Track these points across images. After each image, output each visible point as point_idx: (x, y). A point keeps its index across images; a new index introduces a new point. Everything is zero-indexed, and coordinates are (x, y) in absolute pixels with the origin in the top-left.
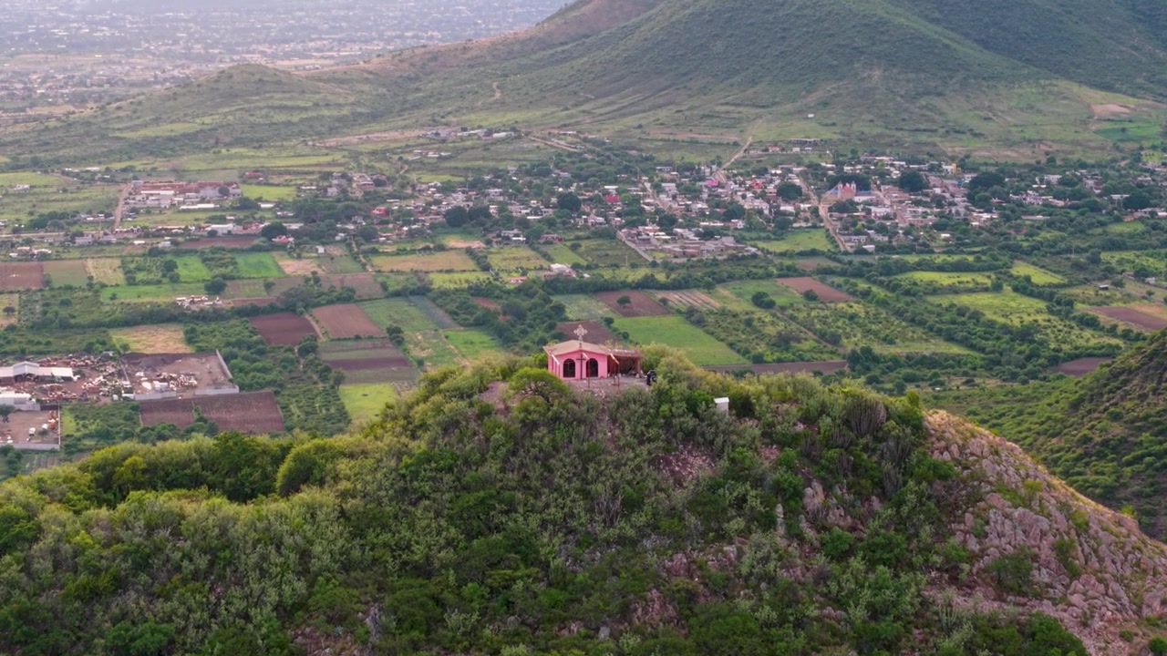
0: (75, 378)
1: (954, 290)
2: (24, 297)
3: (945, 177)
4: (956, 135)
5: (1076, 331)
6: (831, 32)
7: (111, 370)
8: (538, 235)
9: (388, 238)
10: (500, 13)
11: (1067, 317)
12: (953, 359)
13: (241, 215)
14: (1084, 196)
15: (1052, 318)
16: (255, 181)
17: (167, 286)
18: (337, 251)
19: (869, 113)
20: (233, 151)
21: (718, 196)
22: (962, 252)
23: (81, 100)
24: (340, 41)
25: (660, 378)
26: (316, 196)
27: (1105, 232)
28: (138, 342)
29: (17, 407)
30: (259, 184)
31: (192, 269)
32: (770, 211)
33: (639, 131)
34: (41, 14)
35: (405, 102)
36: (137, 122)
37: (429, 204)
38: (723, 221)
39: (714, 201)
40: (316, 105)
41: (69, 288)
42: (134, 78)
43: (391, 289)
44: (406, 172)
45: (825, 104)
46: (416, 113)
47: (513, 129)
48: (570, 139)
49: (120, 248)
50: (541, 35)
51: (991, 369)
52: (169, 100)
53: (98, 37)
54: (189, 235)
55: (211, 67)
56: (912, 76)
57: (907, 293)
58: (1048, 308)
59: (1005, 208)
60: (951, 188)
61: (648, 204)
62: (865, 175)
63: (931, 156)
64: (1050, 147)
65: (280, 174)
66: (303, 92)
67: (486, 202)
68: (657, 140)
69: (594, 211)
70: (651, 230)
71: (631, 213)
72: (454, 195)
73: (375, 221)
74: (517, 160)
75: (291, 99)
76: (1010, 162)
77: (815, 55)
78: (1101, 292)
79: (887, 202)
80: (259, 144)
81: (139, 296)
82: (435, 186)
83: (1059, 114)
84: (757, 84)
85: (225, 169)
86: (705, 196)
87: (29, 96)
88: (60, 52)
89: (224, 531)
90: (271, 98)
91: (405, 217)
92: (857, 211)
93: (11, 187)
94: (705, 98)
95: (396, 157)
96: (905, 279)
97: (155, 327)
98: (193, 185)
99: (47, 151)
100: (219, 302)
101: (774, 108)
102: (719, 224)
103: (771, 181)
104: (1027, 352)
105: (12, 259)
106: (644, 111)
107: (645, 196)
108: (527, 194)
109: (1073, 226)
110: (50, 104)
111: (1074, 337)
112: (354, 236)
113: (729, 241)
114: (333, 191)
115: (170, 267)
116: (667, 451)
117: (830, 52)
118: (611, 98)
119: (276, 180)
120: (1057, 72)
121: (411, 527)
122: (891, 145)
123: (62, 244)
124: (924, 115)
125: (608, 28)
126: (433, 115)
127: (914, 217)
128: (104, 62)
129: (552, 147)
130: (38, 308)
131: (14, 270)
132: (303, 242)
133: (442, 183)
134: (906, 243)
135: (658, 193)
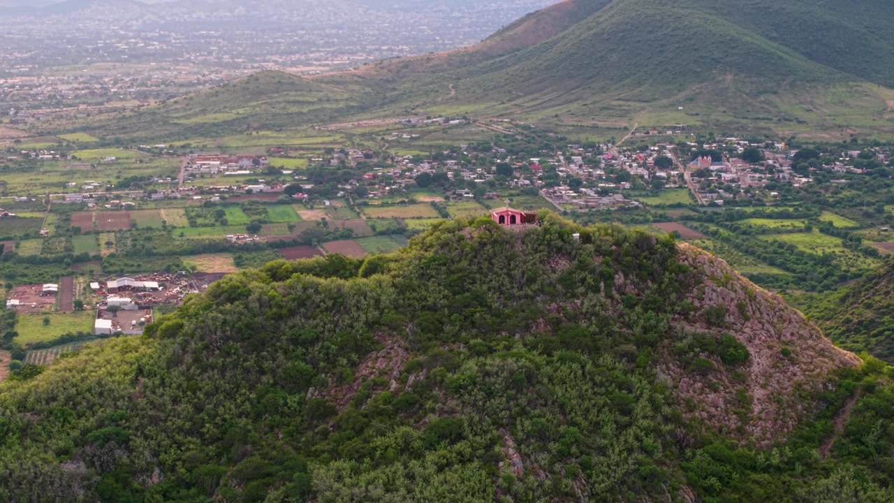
0: (160, 288)
1: (777, 231)
2: (118, 235)
3: (777, 153)
4: (786, 122)
5: (862, 259)
6: (696, 47)
7: (184, 283)
8: (482, 193)
9: (375, 195)
10: (453, 31)
11: (856, 249)
12: (773, 277)
13: (269, 178)
14: (877, 166)
15: (845, 250)
16: (278, 155)
17: (218, 228)
18: (338, 204)
19: (723, 106)
20: (261, 133)
21: (612, 165)
22: (787, 205)
23: (144, 96)
24: (333, 53)
25: (545, 223)
26: (323, 166)
27: (889, 191)
28: (202, 265)
29: (123, 307)
30: (281, 157)
31: (236, 216)
32: (649, 176)
33: (556, 119)
34: (106, 32)
35: (385, 98)
36: (189, 112)
37: (404, 171)
38: (615, 183)
39: (610, 169)
40: (320, 100)
41: (149, 229)
42: (182, 80)
43: (378, 230)
44: (387, 148)
45: (691, 100)
46: (393, 106)
47: (465, 118)
48: (505, 125)
49: (183, 201)
50: (485, 49)
51: (799, 284)
52: (213, 96)
53: (151, 50)
54: (233, 192)
55: (238, 72)
56: (754, 79)
57: (744, 233)
58: (843, 243)
59: (818, 174)
60: (780, 160)
61: (562, 171)
62: (718, 151)
63: (767, 137)
64: (854, 131)
65: (296, 149)
66: (311, 91)
67: (445, 170)
68: (569, 126)
69: (523, 176)
70: (563, 189)
71: (549, 178)
72: (422, 165)
73: (366, 183)
74: (468, 140)
75: (302, 95)
76: (824, 141)
77: (684, 64)
78: (882, 233)
79: (734, 170)
80: (279, 128)
81: (200, 235)
82: (408, 159)
83: (862, 107)
84: (642, 85)
85: (256, 146)
86: (603, 165)
87: (106, 94)
88: (125, 61)
89: (339, 290)
90: (287, 95)
91: (387, 180)
92: (712, 176)
93: (102, 158)
94: (603, 95)
95: (380, 138)
96: (743, 223)
97: (213, 255)
98: (233, 158)
99: (125, 133)
100: (256, 238)
101: (654, 103)
102: (612, 185)
103: (651, 155)
104: (825, 273)
105: (107, 209)
106: (560, 105)
107: (559, 166)
108: (474, 164)
109: (867, 187)
110: (122, 100)
111: (859, 263)
112: (351, 193)
113: (619, 197)
114: (334, 162)
115: (220, 215)
116: (549, 257)
117: (696, 61)
118: (536, 95)
119: (293, 154)
120: (862, 76)
121: (427, 290)
122: (738, 129)
123: (142, 199)
124: (762, 108)
125: (534, 44)
126: (406, 107)
127: (752, 180)
128: (158, 69)
129: (493, 130)
130: (129, 242)
131: (109, 217)
132: (313, 199)
133: (413, 156)
134: (746, 199)
135: (569, 163)
